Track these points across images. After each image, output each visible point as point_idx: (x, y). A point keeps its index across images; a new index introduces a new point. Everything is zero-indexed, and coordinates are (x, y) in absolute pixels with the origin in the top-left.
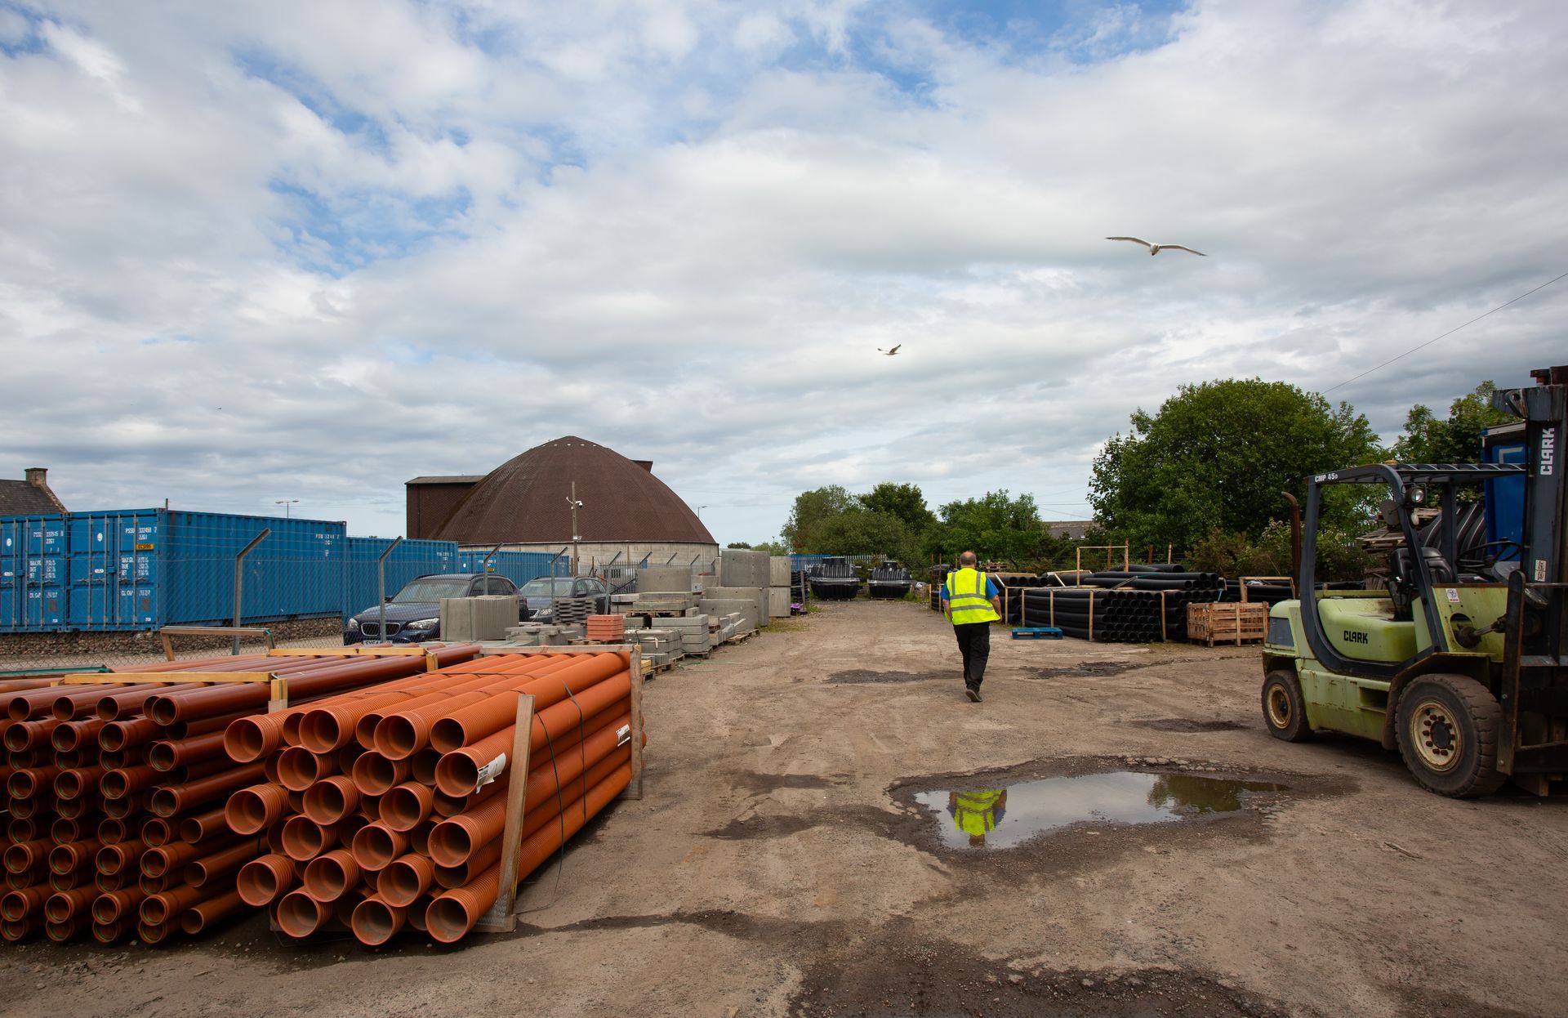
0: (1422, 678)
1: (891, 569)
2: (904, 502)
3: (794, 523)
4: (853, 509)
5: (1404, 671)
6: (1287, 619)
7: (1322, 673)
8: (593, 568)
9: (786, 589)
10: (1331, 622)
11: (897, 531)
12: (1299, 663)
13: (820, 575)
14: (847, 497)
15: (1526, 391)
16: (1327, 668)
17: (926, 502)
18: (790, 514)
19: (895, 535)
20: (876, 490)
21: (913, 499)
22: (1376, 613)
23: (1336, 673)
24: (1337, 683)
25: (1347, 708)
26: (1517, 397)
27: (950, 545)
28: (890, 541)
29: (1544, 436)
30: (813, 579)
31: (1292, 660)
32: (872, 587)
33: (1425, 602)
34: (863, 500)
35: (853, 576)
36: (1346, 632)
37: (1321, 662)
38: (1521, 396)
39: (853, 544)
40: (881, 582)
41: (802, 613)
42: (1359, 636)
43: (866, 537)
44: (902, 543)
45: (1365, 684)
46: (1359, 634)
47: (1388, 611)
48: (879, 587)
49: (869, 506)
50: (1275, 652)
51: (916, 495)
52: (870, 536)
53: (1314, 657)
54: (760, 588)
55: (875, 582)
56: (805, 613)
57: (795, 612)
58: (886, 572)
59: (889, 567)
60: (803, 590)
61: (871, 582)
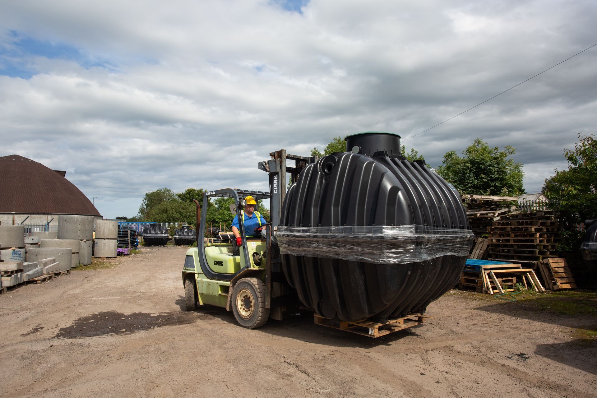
0: (242, 280)
1: (186, 230)
2: (200, 197)
3: (145, 207)
4: (175, 200)
5: (235, 277)
6: (193, 256)
7: (206, 280)
9: (114, 240)
10: (210, 257)
12: (196, 276)
14: (172, 194)
15: (268, 161)
16: (207, 277)
18: (142, 202)
20: (186, 192)
22: (227, 253)
23: (211, 279)
24: (211, 284)
25: (214, 295)
26: (266, 164)
27: (219, 219)
28: (191, 216)
29: (274, 179)
30: (145, 235)
31: (194, 274)
32: (175, 239)
33: (244, 248)
34: (179, 196)
35: (165, 233)
36: (215, 261)
37: (205, 275)
38: (267, 163)
39: (172, 217)
40: (181, 237)
42: (220, 263)
43: (178, 213)
45: (221, 283)
46: (220, 262)
47: (231, 252)
48: (180, 239)
49: (182, 199)
50: (187, 271)
52: (181, 213)
53: (203, 273)
54: (84, 240)
55: (178, 237)
56: (128, 255)
57: (121, 254)
58: (184, 231)
59: (185, 229)
60: (129, 241)
61: (175, 237)
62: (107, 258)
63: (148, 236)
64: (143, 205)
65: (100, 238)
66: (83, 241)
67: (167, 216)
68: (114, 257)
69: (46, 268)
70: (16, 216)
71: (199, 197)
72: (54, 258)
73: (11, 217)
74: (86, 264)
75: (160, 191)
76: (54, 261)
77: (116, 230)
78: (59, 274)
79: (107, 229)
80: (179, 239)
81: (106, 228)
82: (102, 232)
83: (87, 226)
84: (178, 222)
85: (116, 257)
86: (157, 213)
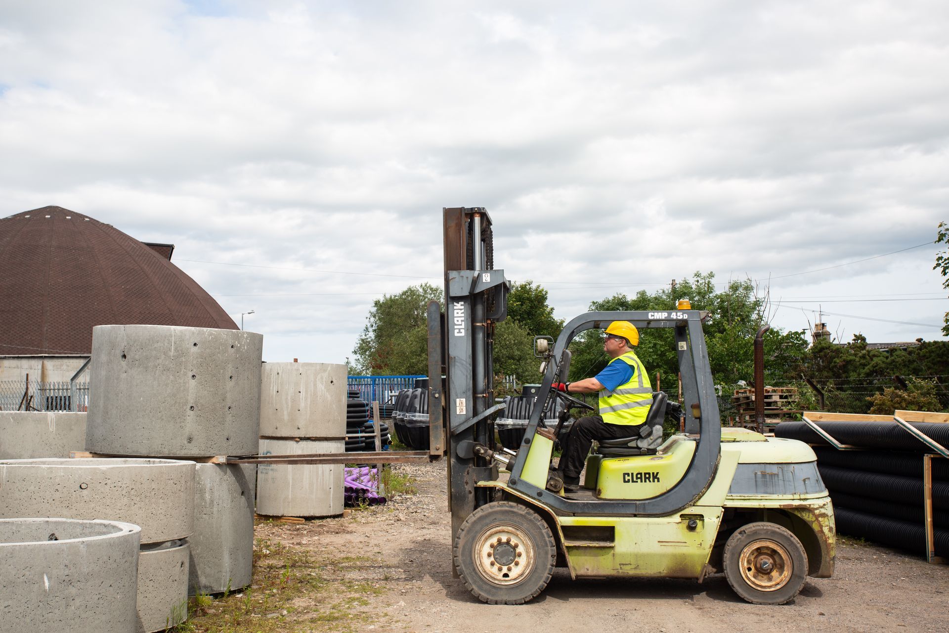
2: (524, 307)
3: (372, 335)
8: (26, 393)
11: (521, 343)
13: (411, 409)
17: (552, 309)
18: (365, 324)
19: (518, 350)
21: (536, 303)
28: (511, 357)
30: (398, 414)
44: (529, 361)
51: (540, 299)
54: (214, 460)
56: (381, 501)
57: (357, 498)
59: (533, 396)
60: (377, 441)
62: (309, 519)
63: (416, 422)
64: (367, 329)
65: (279, 435)
66: (209, 464)
68: (334, 517)
70: (49, 364)
71: (522, 305)
73: (37, 364)
74: (224, 589)
77: (340, 401)
79: (306, 399)
80: (516, 429)
81: (303, 395)
82: (285, 413)
83: (230, 384)
85: (342, 515)
86: (414, 349)
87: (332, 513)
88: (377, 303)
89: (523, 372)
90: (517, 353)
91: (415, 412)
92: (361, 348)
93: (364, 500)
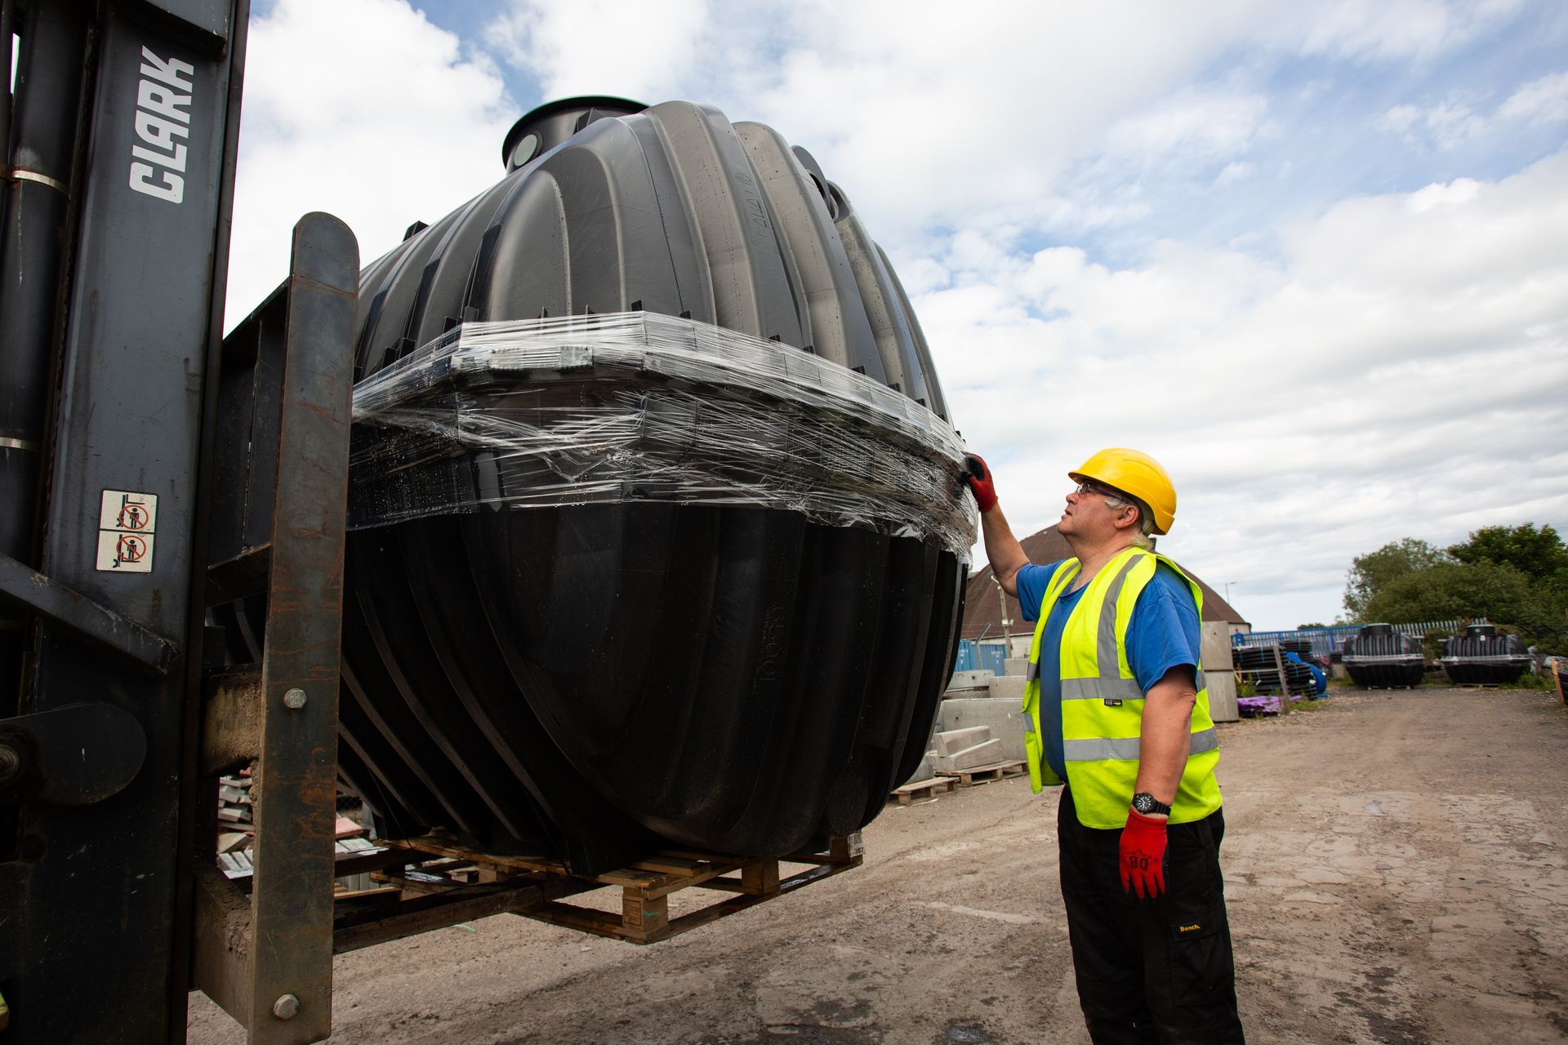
1: (1483, 638)
2: (1526, 549)
3: (1357, 591)
4: (1442, 565)
11: (1514, 587)
14: (1430, 551)
18: (1347, 581)
19: (1508, 592)
20: (1474, 538)
28: (1503, 601)
30: (1346, 658)
32: (1449, 667)
34: (1454, 552)
35: (1408, 652)
40: (1466, 659)
41: (1267, 714)
43: (1455, 598)
48: (1465, 666)
49: (1463, 559)
52: (1461, 595)
55: (1455, 659)
57: (1253, 713)
58: (1475, 643)
60: (1282, 676)
61: (1447, 659)
63: (1355, 663)
64: (1350, 587)
67: (1420, 608)
68: (1230, 722)
69: (953, 756)
71: (1523, 547)
72: (987, 727)
75: (1392, 548)
76: (986, 735)
78: (990, 775)
84: (1456, 619)
85: (1237, 721)
86: (1387, 601)
87: (1227, 719)
88: (1356, 561)
89: (1519, 613)
90: (1506, 595)
91: (1353, 654)
92: (1348, 604)
93: (1259, 713)
